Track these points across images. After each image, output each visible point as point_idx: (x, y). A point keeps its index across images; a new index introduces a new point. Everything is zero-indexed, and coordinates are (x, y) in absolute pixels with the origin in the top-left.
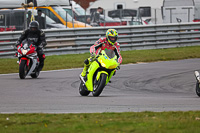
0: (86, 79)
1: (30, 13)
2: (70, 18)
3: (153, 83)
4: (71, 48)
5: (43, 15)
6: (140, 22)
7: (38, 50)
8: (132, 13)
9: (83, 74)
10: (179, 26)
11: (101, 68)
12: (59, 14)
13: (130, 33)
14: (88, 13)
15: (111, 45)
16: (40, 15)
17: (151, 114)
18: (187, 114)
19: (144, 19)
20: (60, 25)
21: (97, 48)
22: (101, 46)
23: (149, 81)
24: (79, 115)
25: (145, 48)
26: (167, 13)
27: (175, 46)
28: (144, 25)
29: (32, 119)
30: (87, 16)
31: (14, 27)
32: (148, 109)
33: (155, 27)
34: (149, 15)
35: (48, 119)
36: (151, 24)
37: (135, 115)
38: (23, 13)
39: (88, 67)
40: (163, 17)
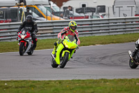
0: (55, 56)
1: (21, 10)
2: (49, 13)
3: (107, 59)
4: (50, 34)
5: (30, 11)
6: (98, 17)
7: (32, 35)
8: (92, 10)
9: (53, 53)
10: (125, 19)
11: (65, 48)
12: (42, 11)
13: (91, 24)
14: (62, 10)
15: (72, 32)
16: (28, 11)
17: (105, 81)
18: (131, 80)
19: (101, 14)
20: (42, 18)
21: (62, 34)
22: (65, 33)
23: (104, 58)
24: (55, 81)
25: (101, 35)
26: (116, 10)
27: (122, 33)
28: (101, 18)
29: (23, 84)
30: (61, 12)
31: (10, 20)
32: (104, 77)
33: (108, 20)
34: (105, 12)
35: (34, 84)
36: (106, 18)
37: (94, 82)
38: (17, 10)
39: (57, 48)
40: (114, 13)
